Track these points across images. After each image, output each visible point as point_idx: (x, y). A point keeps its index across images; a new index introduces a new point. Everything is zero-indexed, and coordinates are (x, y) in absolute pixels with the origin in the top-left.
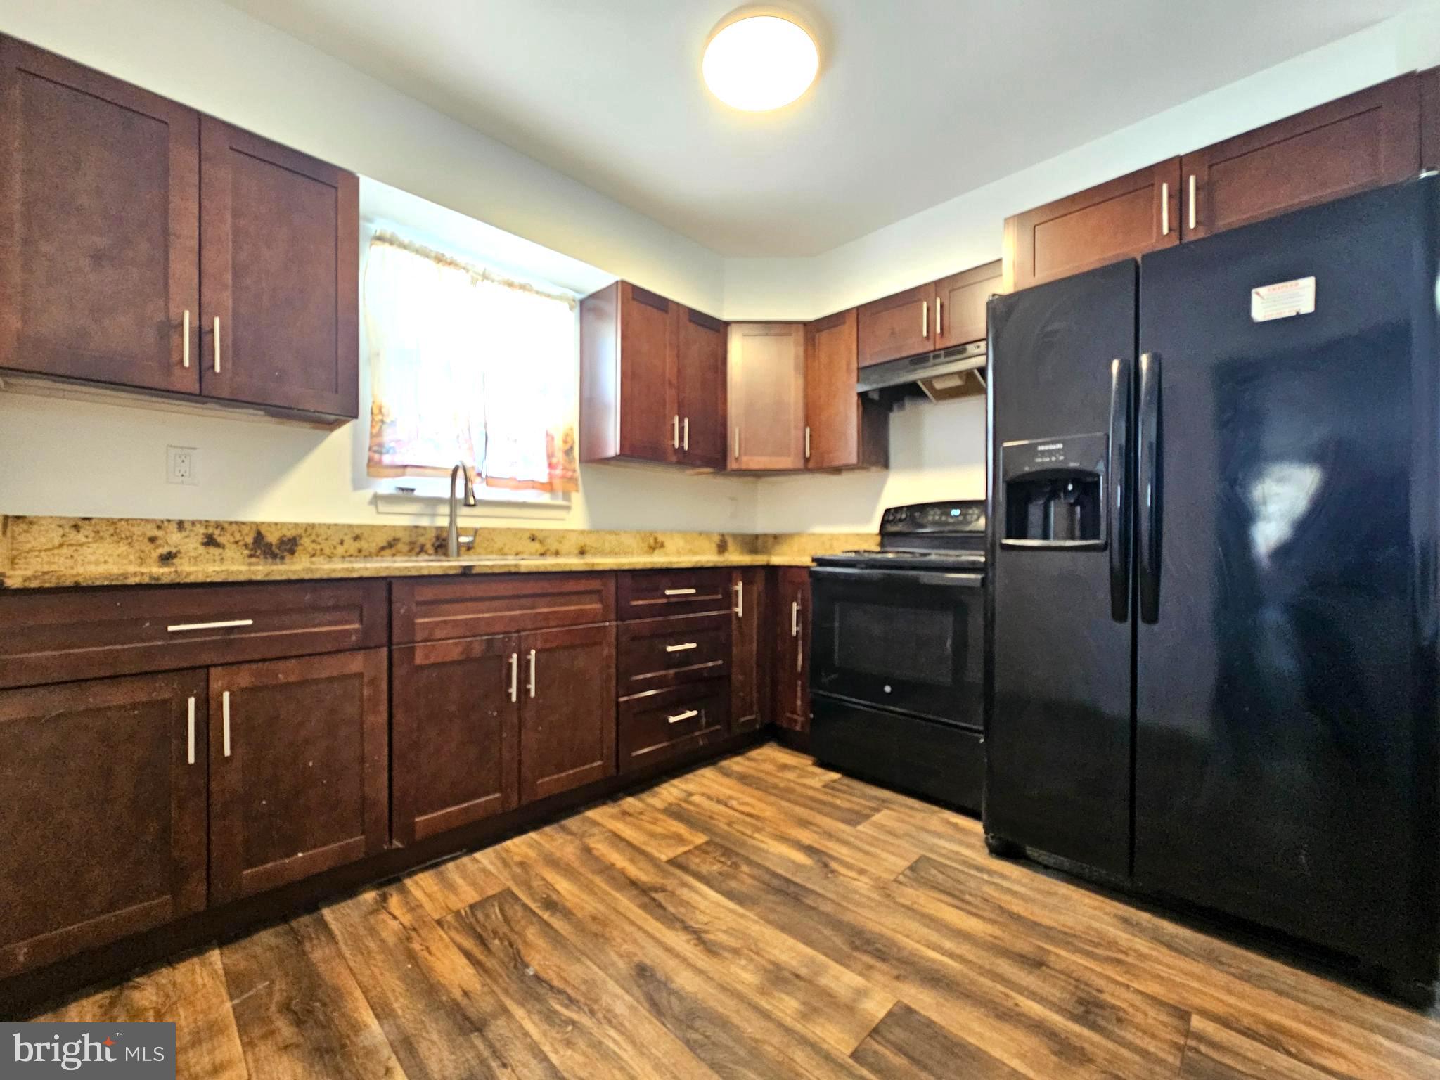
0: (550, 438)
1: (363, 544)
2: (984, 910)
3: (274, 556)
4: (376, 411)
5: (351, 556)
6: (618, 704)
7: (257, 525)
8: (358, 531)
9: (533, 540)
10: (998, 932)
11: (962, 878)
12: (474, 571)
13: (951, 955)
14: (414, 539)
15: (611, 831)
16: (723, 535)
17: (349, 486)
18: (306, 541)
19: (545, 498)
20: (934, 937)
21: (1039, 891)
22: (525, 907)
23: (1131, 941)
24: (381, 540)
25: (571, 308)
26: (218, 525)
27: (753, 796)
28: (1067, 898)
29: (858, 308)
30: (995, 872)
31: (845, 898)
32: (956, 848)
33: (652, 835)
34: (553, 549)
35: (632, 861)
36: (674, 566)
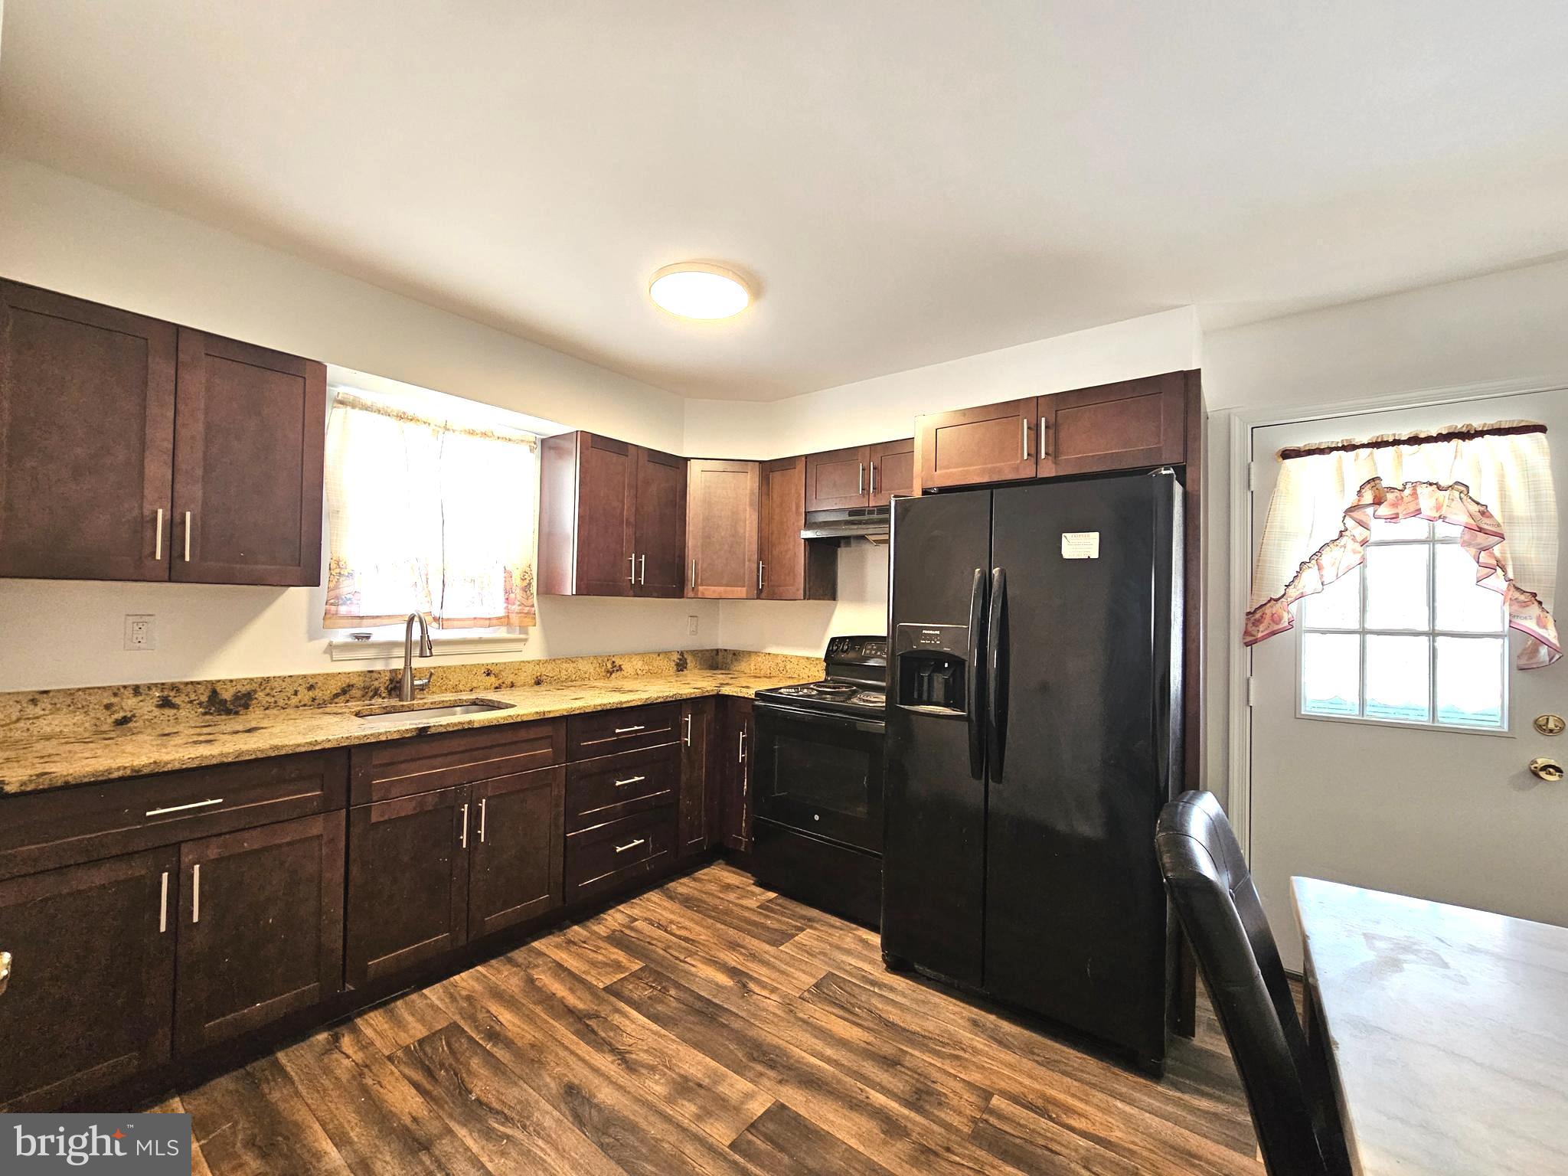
0: (508, 575)
1: (317, 693)
2: (866, 1020)
3: (228, 712)
4: (333, 566)
5: (305, 705)
6: (566, 838)
7: (211, 683)
8: (312, 681)
9: (488, 675)
10: (871, 1039)
11: (857, 991)
12: (428, 732)
13: (828, 1060)
14: (367, 684)
15: (555, 961)
16: (682, 654)
17: (305, 638)
18: (260, 695)
19: (501, 633)
20: (819, 1045)
21: (916, 1001)
22: (471, 1039)
23: (972, 1039)
24: (334, 687)
25: (532, 450)
26: (174, 687)
27: (692, 920)
28: (936, 1005)
29: (806, 456)
30: (885, 986)
31: (755, 1016)
32: (860, 964)
33: (594, 964)
34: (508, 681)
35: (571, 990)
36: (624, 706)
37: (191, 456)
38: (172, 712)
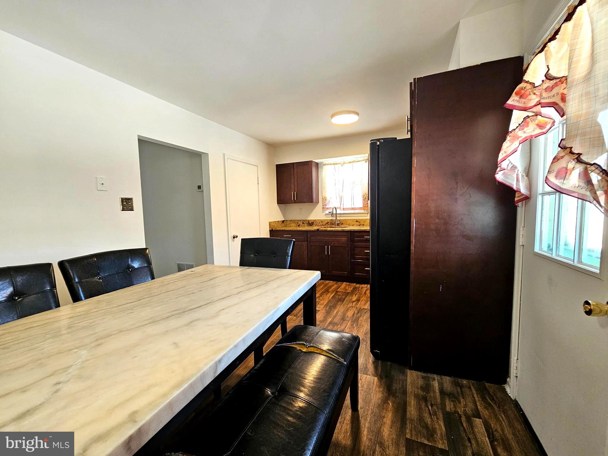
1: (323, 223)
3: (311, 225)
4: (324, 198)
7: (309, 220)
8: (322, 221)
9: (357, 222)
12: (320, 230)
14: (331, 222)
15: (341, 285)
17: (322, 212)
18: (315, 223)
19: (362, 211)
24: (326, 222)
26: (304, 220)
34: (362, 224)
35: (334, 289)
36: (367, 230)
37: (296, 183)
38: (304, 224)
